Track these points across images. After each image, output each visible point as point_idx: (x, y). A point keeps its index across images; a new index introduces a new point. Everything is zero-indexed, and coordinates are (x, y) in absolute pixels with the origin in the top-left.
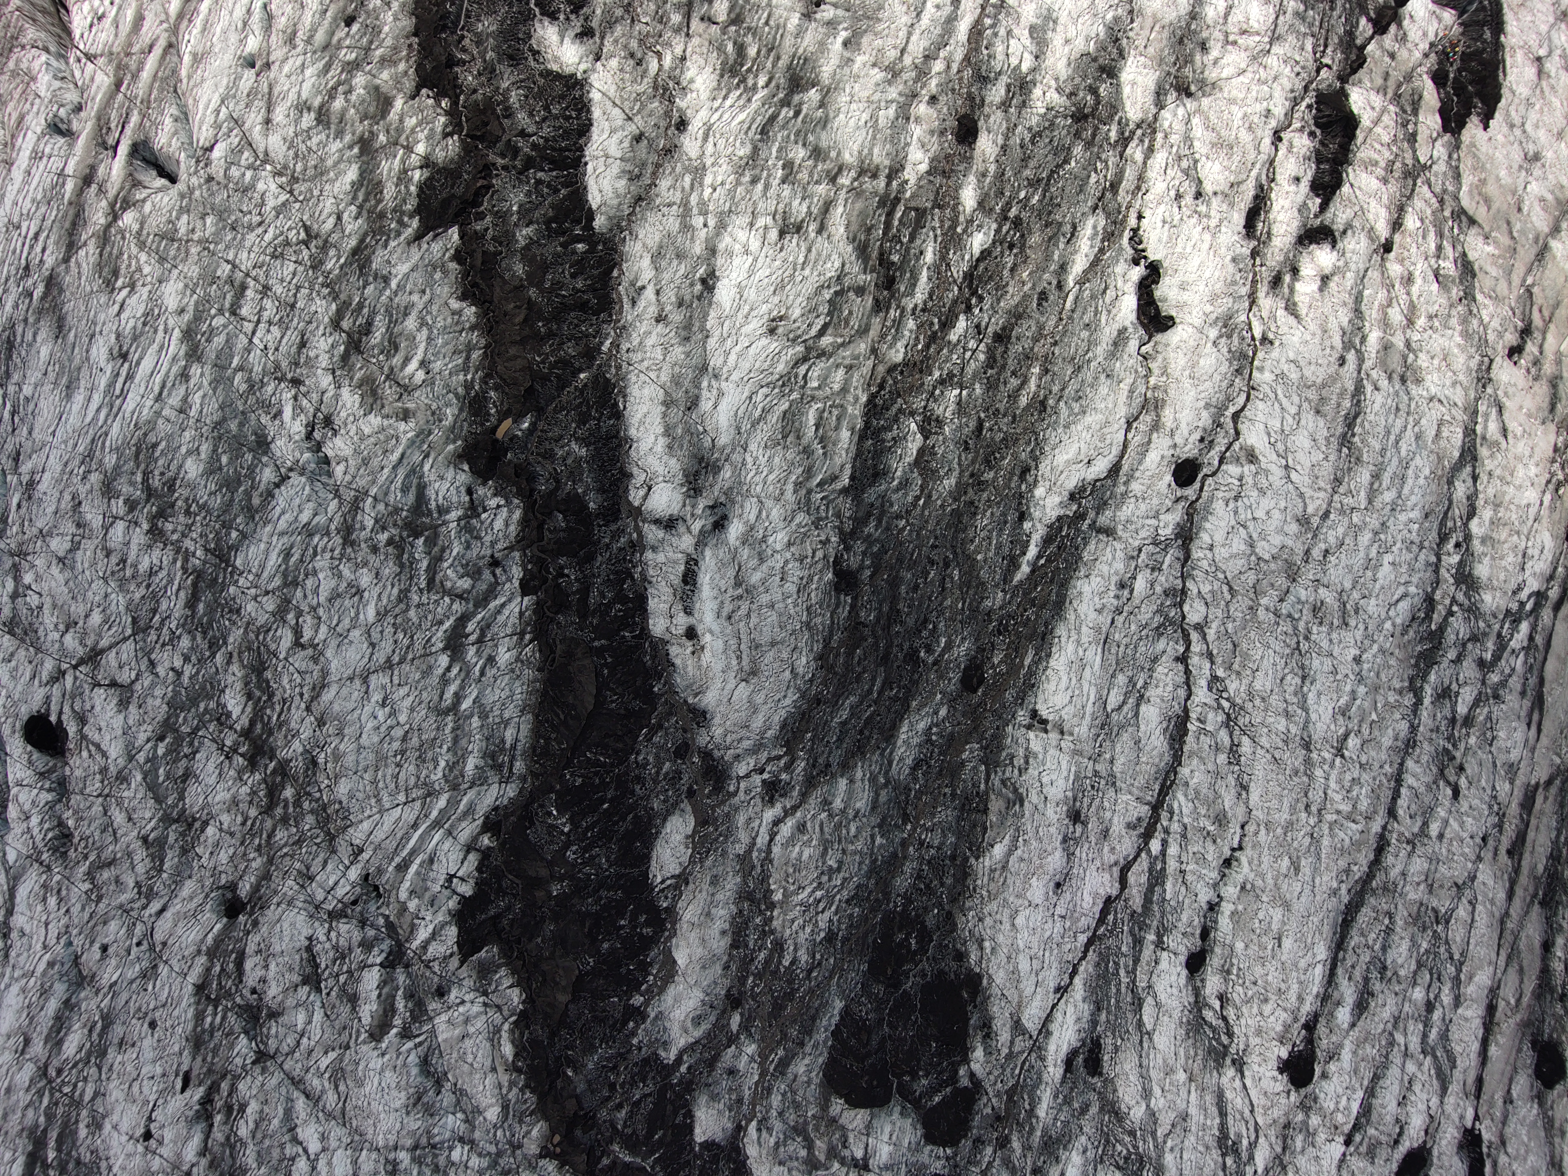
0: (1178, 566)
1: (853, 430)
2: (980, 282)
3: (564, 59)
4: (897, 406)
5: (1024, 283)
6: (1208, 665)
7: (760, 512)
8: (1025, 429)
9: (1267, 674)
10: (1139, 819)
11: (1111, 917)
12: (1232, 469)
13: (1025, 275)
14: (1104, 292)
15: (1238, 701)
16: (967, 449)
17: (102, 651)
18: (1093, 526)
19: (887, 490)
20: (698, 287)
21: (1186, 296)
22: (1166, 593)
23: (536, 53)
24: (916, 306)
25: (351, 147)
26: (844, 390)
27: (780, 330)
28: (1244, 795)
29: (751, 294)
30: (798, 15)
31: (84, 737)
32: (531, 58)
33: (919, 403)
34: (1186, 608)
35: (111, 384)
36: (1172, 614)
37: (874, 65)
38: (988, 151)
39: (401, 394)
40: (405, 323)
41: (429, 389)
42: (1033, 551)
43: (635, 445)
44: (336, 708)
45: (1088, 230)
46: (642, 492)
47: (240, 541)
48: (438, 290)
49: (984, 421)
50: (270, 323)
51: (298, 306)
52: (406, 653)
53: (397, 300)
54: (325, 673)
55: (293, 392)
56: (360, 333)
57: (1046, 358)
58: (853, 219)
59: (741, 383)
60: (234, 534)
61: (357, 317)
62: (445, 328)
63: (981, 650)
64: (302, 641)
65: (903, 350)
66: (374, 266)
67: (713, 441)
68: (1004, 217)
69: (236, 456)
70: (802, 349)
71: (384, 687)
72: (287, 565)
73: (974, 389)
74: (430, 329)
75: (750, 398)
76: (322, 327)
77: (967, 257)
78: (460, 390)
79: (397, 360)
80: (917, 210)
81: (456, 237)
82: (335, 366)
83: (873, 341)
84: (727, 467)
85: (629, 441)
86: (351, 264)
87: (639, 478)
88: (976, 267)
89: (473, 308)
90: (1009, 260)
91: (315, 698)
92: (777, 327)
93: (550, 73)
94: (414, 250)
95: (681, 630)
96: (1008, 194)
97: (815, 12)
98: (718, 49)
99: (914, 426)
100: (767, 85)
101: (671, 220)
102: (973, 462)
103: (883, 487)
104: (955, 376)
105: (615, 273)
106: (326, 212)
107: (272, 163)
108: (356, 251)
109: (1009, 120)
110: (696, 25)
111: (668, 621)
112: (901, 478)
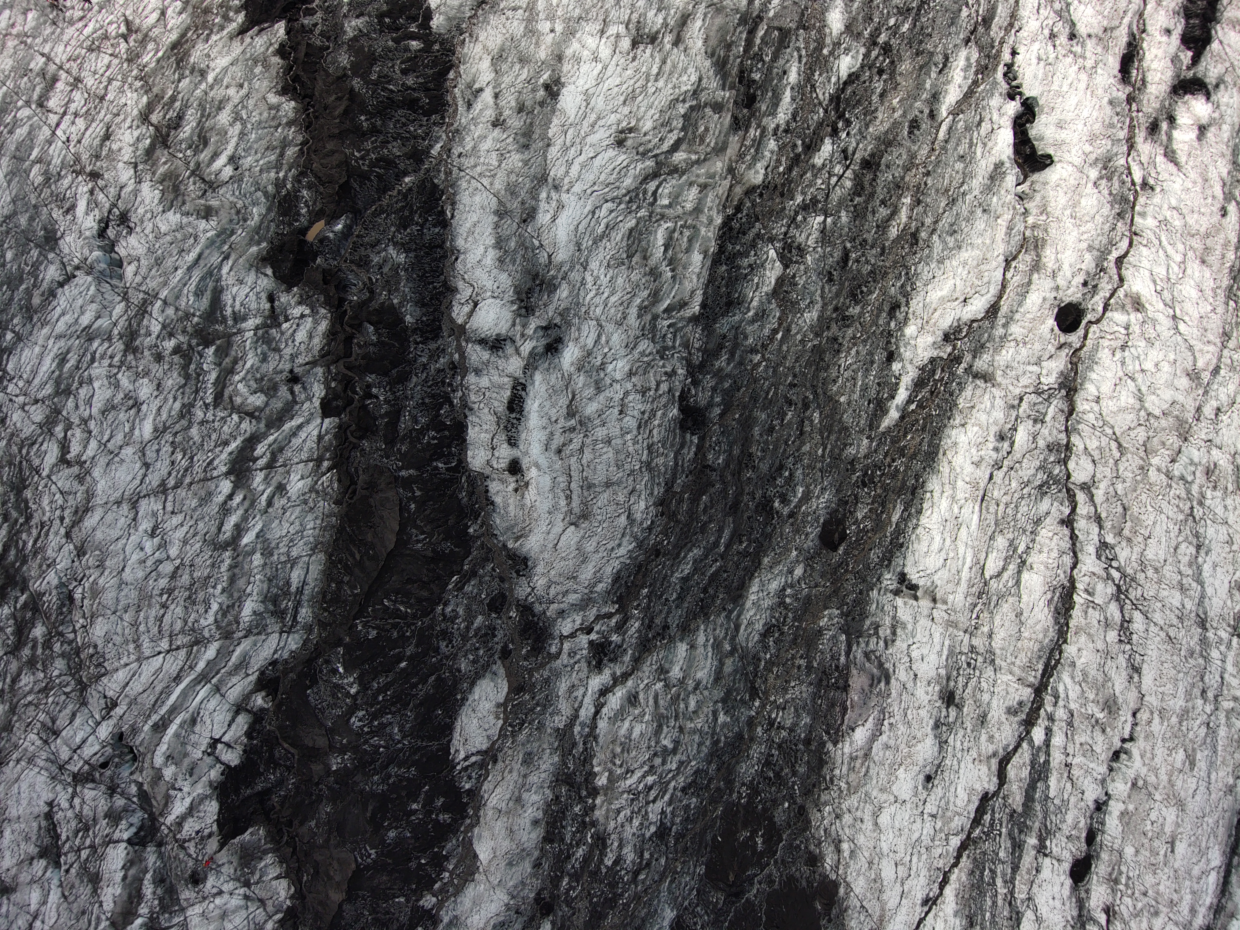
0: (1062, 419)
1: (705, 253)
2: (848, 105)
4: (755, 231)
5: (894, 110)
6: (1097, 530)
7: (599, 336)
8: (895, 262)
9: (1159, 542)
10: (1020, 703)
11: (987, 817)
12: (1117, 317)
13: (895, 101)
14: (979, 124)
15: (1129, 571)
16: (830, 280)
18: (969, 370)
19: (741, 321)
20: (542, 93)
21: (1063, 135)
22: (1050, 448)
24: (778, 126)
26: (697, 210)
27: (629, 143)
28: (1136, 676)
29: (599, 103)
33: (779, 229)
34: (1071, 465)
36: (1056, 472)
39: (206, 191)
40: (218, 118)
41: (236, 186)
42: (902, 395)
43: (462, 257)
44: (99, 535)
45: (961, 62)
46: (467, 309)
47: (14, 344)
48: (257, 84)
49: (850, 251)
50: (76, 115)
51: (107, 98)
52: (184, 476)
53: (212, 94)
54: (90, 495)
55: (90, 186)
56: (169, 127)
57: (918, 189)
58: (712, 34)
59: (583, 195)
60: (9, 336)
61: (168, 110)
62: (260, 123)
63: (842, 502)
64: (68, 456)
65: (763, 171)
66: (192, 60)
67: (550, 256)
68: (873, 42)
69: (22, 251)
70: (653, 164)
71: (154, 514)
72: (61, 371)
73: (839, 217)
74: (244, 124)
75: (594, 213)
76: (129, 120)
77: (834, 80)
78: (270, 188)
79: (204, 156)
80: (780, 29)
81: (282, 31)
82: (138, 160)
83: (730, 159)
84: (564, 285)
85: (455, 253)
86: (169, 58)
87: (465, 293)
88: (843, 90)
89: (293, 104)
90: (879, 86)
91: (76, 523)
92: (625, 139)
94: (236, 43)
95: (503, 464)
96: (877, 20)
99: (772, 253)
101: (516, 24)
102: (838, 295)
103: (737, 318)
104: (819, 201)
105: (451, 75)
106: (150, 7)
108: (176, 45)
111: (489, 453)
112: (758, 308)
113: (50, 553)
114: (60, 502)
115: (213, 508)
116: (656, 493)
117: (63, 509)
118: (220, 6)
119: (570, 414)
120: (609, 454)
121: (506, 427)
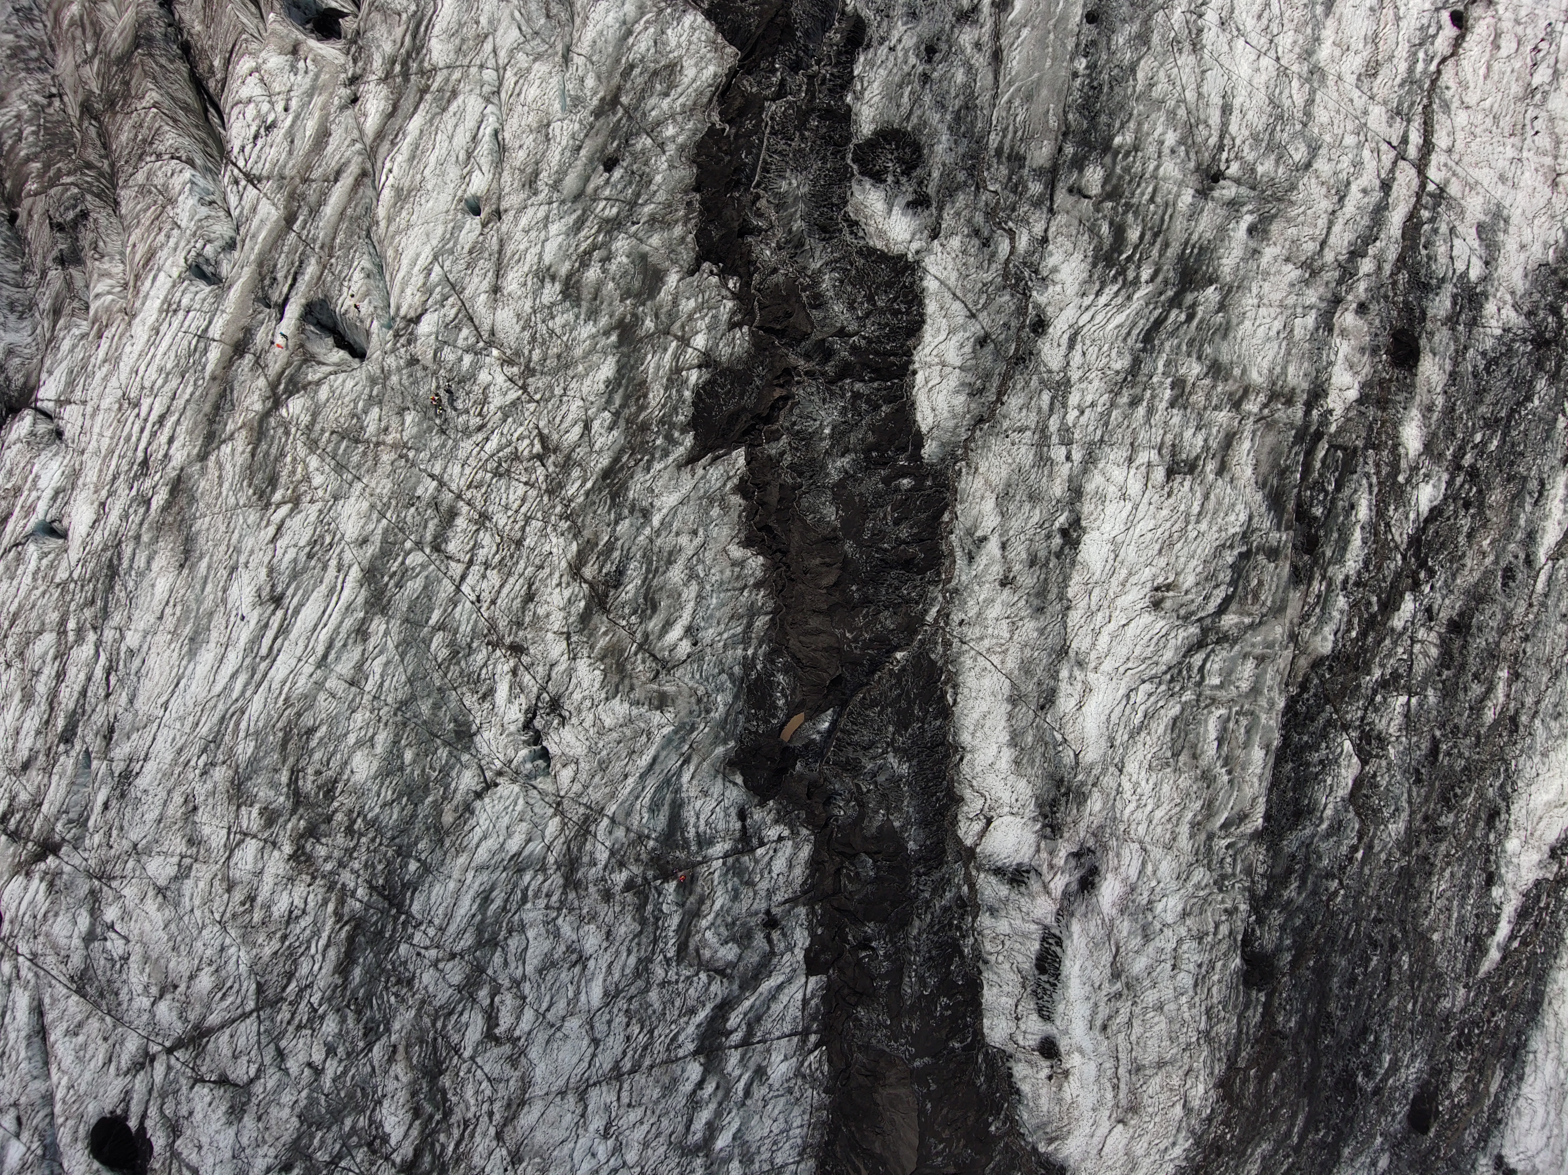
1: (1267, 747)
2: (1430, 549)
3: (892, 235)
4: (1325, 715)
5: (1484, 555)
7: (1144, 864)
8: (1493, 755)
13: (1485, 543)
16: (1418, 781)
17: (210, 1031)
19: (1313, 836)
20: (1057, 540)
23: (853, 224)
24: (1347, 577)
25: (607, 333)
26: (1255, 690)
27: (1168, 604)
29: (1129, 553)
30: (1191, 192)
31: (175, 1155)
32: (846, 231)
33: (1354, 713)
35: (256, 640)
37: (1287, 260)
38: (1435, 378)
39: (658, 672)
40: (670, 574)
41: (696, 666)
42: (1504, 929)
43: (968, 757)
44: (539, 1137)
46: (977, 827)
47: (420, 876)
48: (714, 531)
49: (1439, 741)
50: (487, 564)
51: (526, 543)
52: (642, 1056)
53: (659, 542)
54: (526, 1083)
55: (512, 663)
56: (606, 584)
57: (1516, 658)
58: (1263, 457)
59: (1115, 675)
60: (413, 866)
61: (605, 561)
62: (722, 583)
63: (1435, 1072)
64: (497, 1031)
65: (1332, 638)
66: (631, 495)
67: (1076, 755)
68: (1457, 465)
69: (425, 751)
70: (1198, 630)
71: (607, 1108)
72: (484, 915)
73: (1426, 696)
74: (701, 584)
75: (1128, 696)
76: (557, 575)
77: (1412, 516)
78: (737, 669)
79: (654, 624)
80: (1344, 449)
81: (742, 461)
82: (571, 629)
83: (1292, 623)
84: (1096, 794)
85: (958, 749)
86: (600, 490)
87: (973, 805)
88: (1424, 530)
89: (761, 560)
91: (510, 1120)
92: (1163, 600)
93: (872, 251)
94: (686, 475)
95: (1032, 1041)
96: (1460, 435)
97: (1212, 189)
98: (1091, 230)
99: (1347, 745)
100: (1152, 279)
101: (1023, 449)
102: (1427, 799)
103: (1308, 832)
104: (1400, 676)
105: (946, 517)
106: (570, 417)
107: (500, 347)
108: (607, 474)
109: (1456, 340)
110: (1061, 197)
111: (1012, 1024)
112: (1333, 819)
113: (477, 1160)
114: (488, 1093)
115: (679, 1100)
116: (1217, 1071)
117: (491, 1101)
118: (661, 422)
119: (1116, 975)
120: (1160, 1024)
121: (1035, 992)
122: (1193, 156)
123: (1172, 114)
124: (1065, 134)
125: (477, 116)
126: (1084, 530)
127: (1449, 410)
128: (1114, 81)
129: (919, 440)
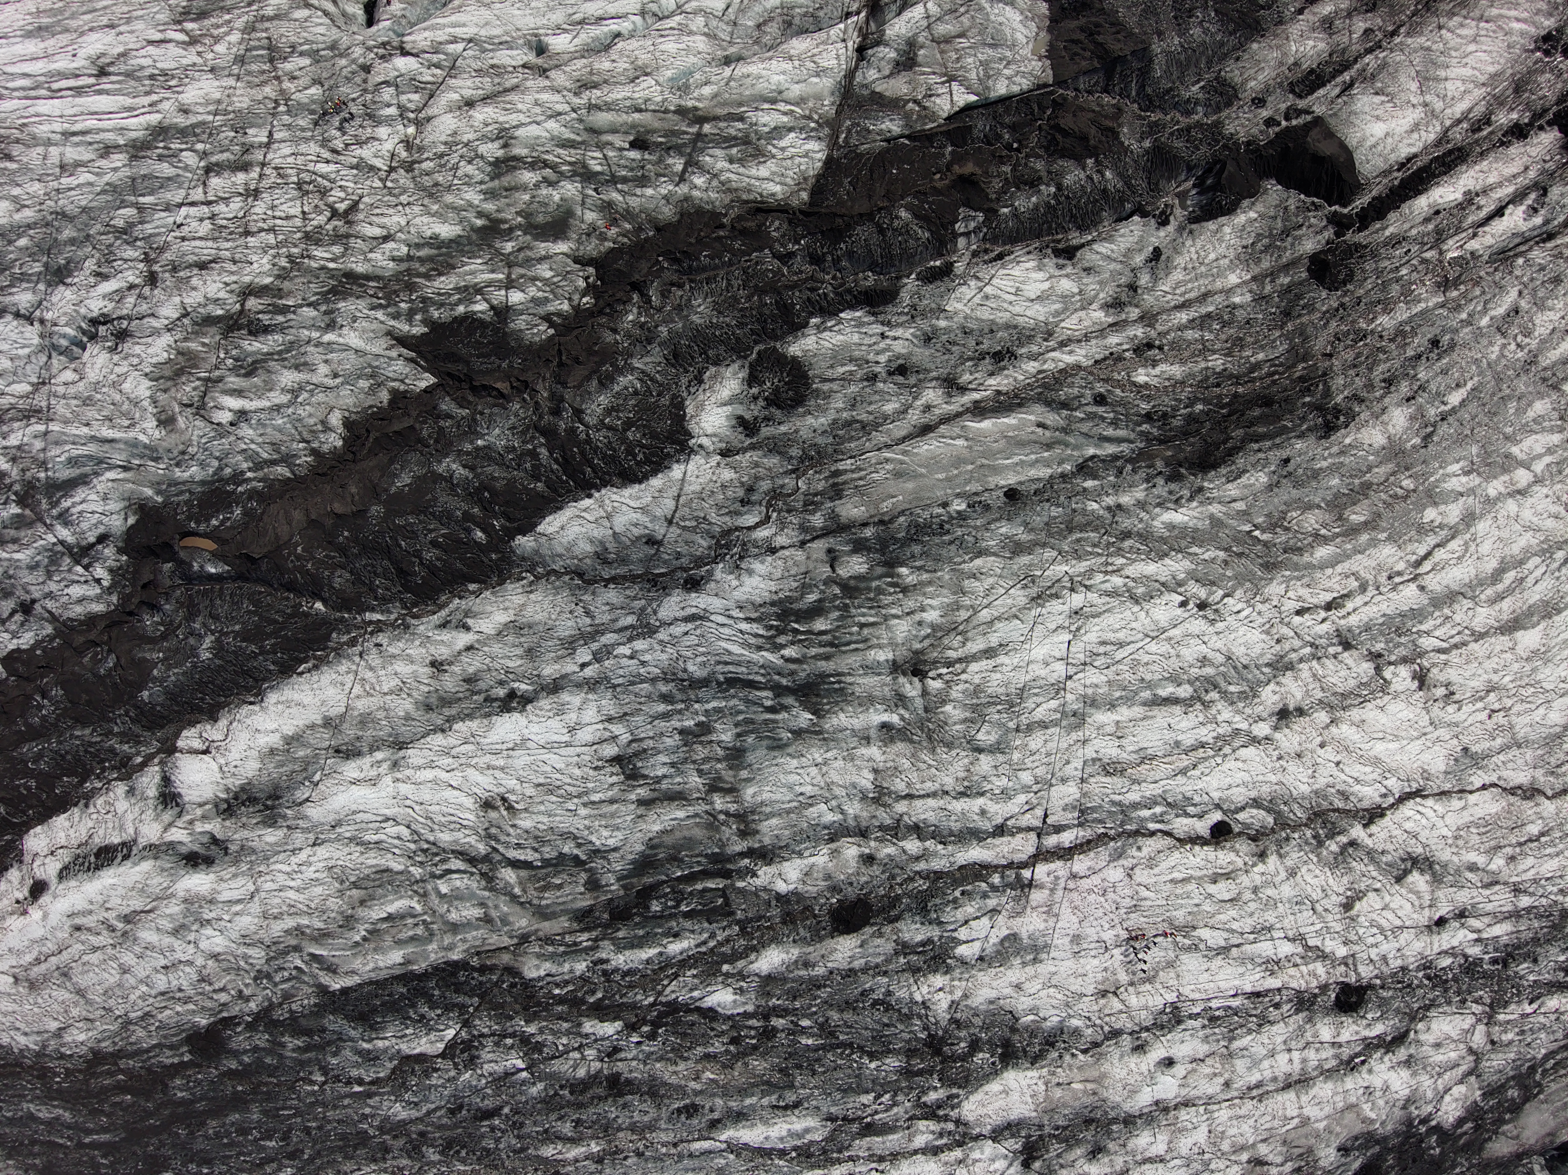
1: (407, 962)
2: (674, 1024)
3: (704, 416)
4: (468, 1001)
5: (697, 1078)
7: (238, 901)
13: (708, 1074)
16: (452, 1112)
19: (351, 1039)
20: (501, 692)
23: (699, 379)
24: (607, 961)
25: (480, 214)
26: (454, 927)
27: (493, 814)
29: (521, 759)
30: (890, 656)
32: (688, 376)
33: (483, 1025)
35: (62, 75)
37: (875, 771)
38: (838, 955)
39: (191, 406)
40: (286, 372)
41: (212, 434)
43: (256, 707)
45: (798, 1125)
46: (197, 744)
48: (345, 391)
49: (500, 1115)
50: (213, 217)
51: (249, 239)
53: (310, 349)
55: (138, 281)
56: (251, 322)
57: (615, 1153)
58: (678, 834)
59: (400, 798)
61: (269, 312)
62: (299, 420)
65: (542, 973)
66: (341, 305)
67: (307, 800)
68: (766, 1014)
69: (34, 252)
70: (483, 852)
73: (534, 1084)
74: (291, 403)
75: (386, 819)
76: (234, 278)
77: (696, 993)
78: (228, 471)
79: (233, 381)
80: (727, 903)
81: (423, 384)
82: (193, 314)
83: (537, 931)
86: (331, 277)
87: (215, 733)
88: (689, 1010)
89: (339, 443)
90: (717, 1046)
92: (495, 808)
93: (678, 405)
94: (384, 342)
95: (40, 874)
96: (797, 1004)
97: (904, 674)
98: (804, 586)
99: (450, 1033)
100: (788, 660)
101: (570, 623)
102: (440, 1127)
103: (353, 1033)
104: (541, 1052)
105: (472, 587)
106: (385, 220)
107: (419, 132)
108: (351, 276)
109: (888, 961)
110: (819, 547)
111: (46, 851)
112: (376, 1050)
116: (103, 1045)
118: (424, 300)
119: (127, 919)
120: (112, 977)
121: (79, 856)
122: (926, 643)
123: (957, 607)
124: (882, 522)
125: (622, 11)
126: (523, 710)
127: (816, 984)
128: (960, 542)
129: (528, 528)
